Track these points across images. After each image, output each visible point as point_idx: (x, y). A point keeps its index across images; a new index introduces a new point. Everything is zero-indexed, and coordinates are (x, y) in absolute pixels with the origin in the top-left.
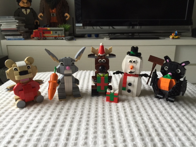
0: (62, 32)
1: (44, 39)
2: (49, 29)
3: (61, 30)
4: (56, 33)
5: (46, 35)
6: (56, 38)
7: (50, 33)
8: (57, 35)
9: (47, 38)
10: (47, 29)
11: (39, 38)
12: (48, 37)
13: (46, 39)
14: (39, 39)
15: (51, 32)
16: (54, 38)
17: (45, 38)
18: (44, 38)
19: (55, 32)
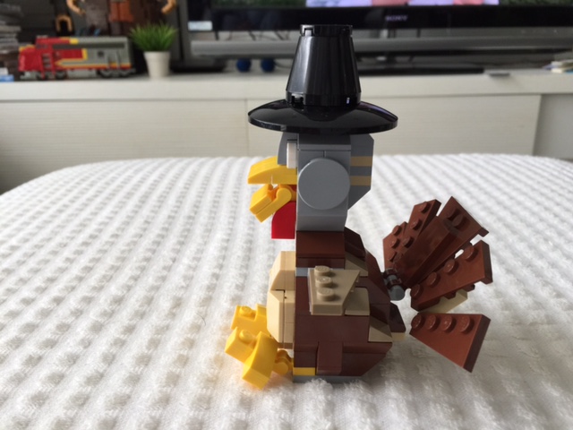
0: (120, 51)
1: (58, 79)
2: (74, 41)
3: (120, 45)
4: (101, 54)
5: (64, 63)
6: (101, 74)
7: (79, 55)
8: (103, 63)
9: (70, 73)
10: (68, 45)
11: (42, 76)
12: (72, 69)
13: (65, 78)
14: (39, 79)
15: (85, 52)
16: (94, 72)
18: (61, 75)
19: (95, 51)
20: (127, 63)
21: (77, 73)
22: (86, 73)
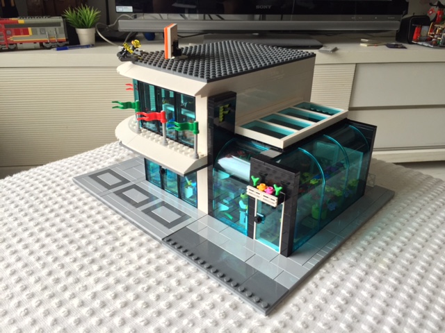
0: (57, 28)
2: (21, 21)
3: (57, 24)
5: (15, 38)
6: (43, 46)
7: (26, 33)
8: (45, 38)
9: (19, 46)
10: (17, 22)
12: (21, 43)
13: (16, 49)
15: (30, 29)
16: (38, 45)
17: (13, 48)
19: (38, 29)
20: (63, 37)
21: (25, 46)
22: (32, 45)
